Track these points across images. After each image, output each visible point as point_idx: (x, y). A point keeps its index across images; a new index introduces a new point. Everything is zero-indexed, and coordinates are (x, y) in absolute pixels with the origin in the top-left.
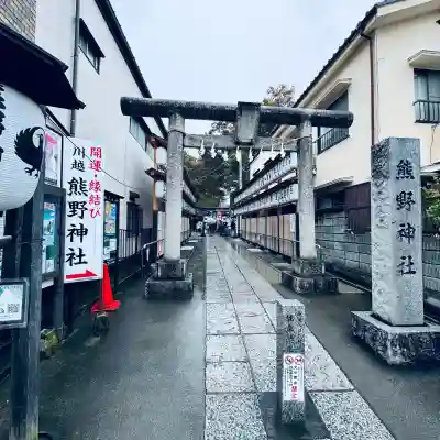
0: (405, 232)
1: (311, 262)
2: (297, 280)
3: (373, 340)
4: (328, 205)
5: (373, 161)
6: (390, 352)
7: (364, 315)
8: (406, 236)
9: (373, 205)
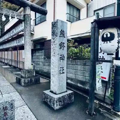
0: (62, 58)
1: (29, 71)
2: (23, 80)
3: (50, 101)
4: (38, 47)
5: (52, 28)
6: (55, 105)
7: (47, 92)
8: (62, 59)
9: (52, 47)
